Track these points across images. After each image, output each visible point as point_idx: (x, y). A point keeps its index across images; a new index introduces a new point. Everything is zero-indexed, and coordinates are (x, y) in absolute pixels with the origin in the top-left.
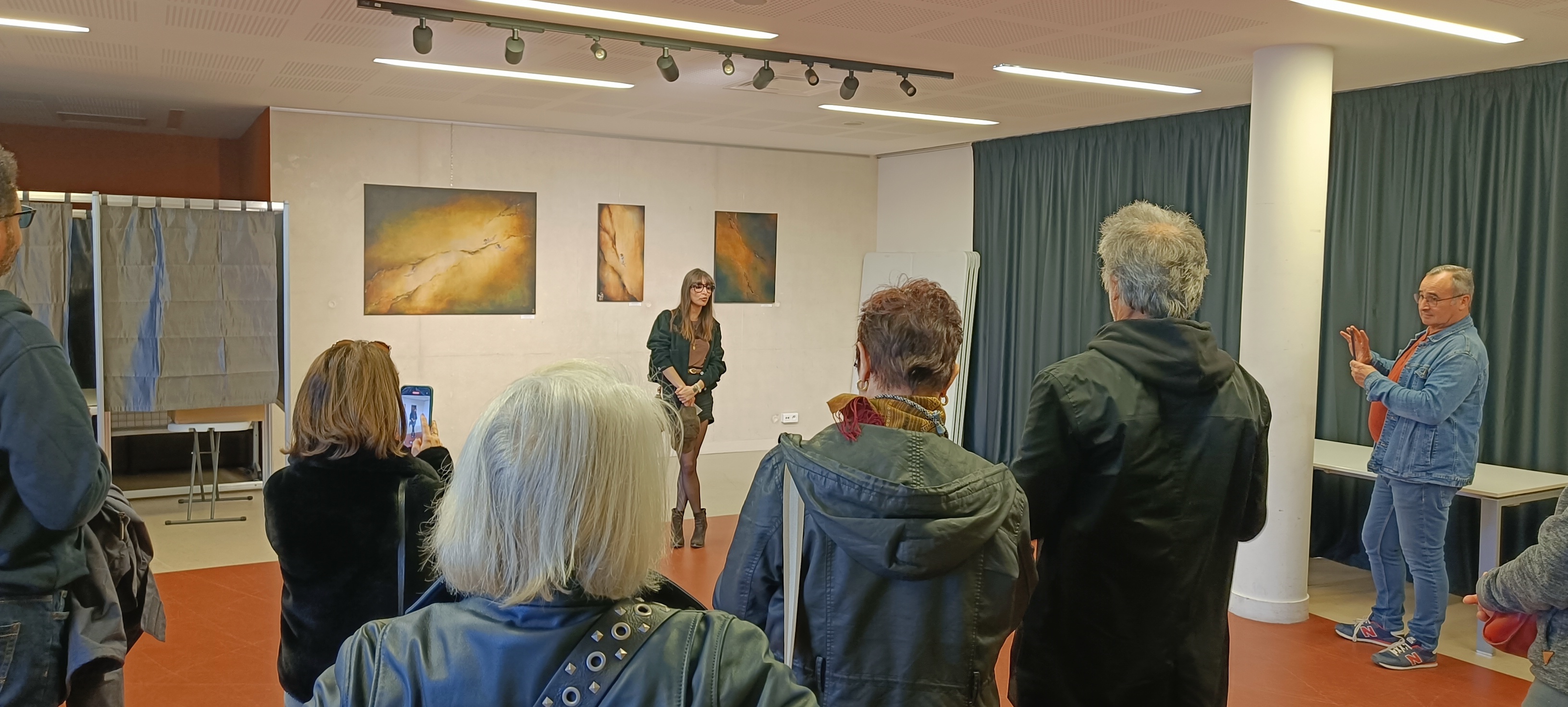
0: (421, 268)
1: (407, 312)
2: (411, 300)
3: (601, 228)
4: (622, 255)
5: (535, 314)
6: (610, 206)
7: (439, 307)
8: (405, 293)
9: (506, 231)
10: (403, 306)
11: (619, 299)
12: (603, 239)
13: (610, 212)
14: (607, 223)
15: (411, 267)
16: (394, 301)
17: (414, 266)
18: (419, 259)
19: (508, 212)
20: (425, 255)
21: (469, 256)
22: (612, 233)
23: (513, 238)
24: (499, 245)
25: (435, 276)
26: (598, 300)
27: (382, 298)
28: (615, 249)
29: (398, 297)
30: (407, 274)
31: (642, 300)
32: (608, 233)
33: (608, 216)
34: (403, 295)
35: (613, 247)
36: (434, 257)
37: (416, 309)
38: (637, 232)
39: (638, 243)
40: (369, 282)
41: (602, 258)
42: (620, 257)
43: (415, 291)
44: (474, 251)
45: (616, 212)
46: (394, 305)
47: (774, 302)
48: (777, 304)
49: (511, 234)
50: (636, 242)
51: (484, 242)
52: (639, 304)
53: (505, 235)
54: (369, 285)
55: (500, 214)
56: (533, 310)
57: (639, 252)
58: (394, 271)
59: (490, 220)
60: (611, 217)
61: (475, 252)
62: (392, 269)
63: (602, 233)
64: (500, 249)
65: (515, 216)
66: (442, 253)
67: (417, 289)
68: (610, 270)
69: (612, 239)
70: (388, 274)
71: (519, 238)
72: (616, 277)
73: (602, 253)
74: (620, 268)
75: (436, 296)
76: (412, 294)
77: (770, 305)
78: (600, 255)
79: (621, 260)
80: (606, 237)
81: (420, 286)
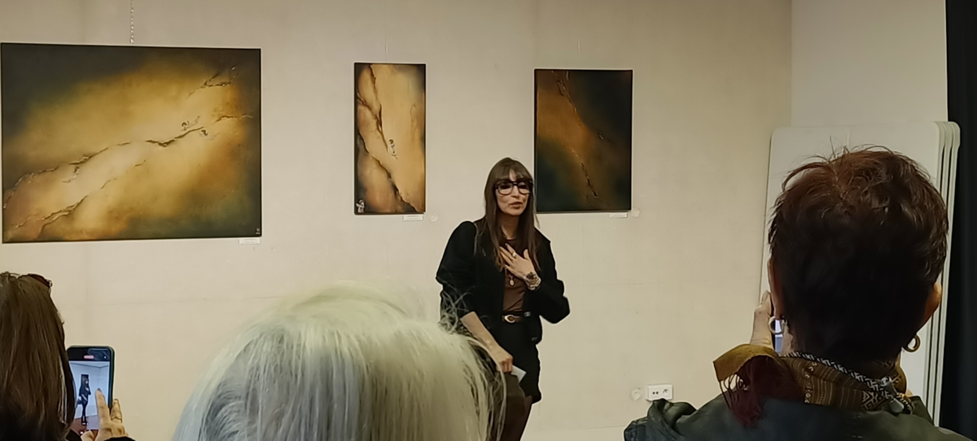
0: (88, 169)
1: (67, 238)
2: (73, 219)
3: (358, 100)
4: (392, 141)
5: (260, 235)
6: (371, 66)
7: (116, 228)
8: (65, 208)
9: (215, 110)
10: (61, 228)
11: (388, 211)
12: (361, 117)
13: (372, 75)
14: (368, 92)
15: (73, 167)
16: (47, 221)
17: (78, 165)
18: (85, 155)
19: (218, 81)
20: (93, 149)
21: (161, 148)
22: (376, 108)
23: (225, 120)
24: (204, 131)
25: (109, 181)
26: (356, 212)
27: (28, 216)
28: (381, 133)
29: (53, 214)
30: (66, 179)
31: (425, 211)
32: (370, 108)
33: (370, 82)
34: (60, 211)
35: (378, 128)
36: (107, 151)
37: (81, 232)
38: (414, 105)
39: (415, 123)
40: (10, 193)
41: (361, 147)
42: (389, 145)
43: (79, 204)
44: (167, 141)
45: (381, 75)
46: (47, 227)
47: (630, 209)
48: (634, 212)
49: (223, 113)
50: (412, 121)
51: (183, 128)
52: (420, 217)
53: (213, 116)
54: (10, 197)
55: (205, 84)
56: (258, 230)
57: (417, 136)
58: (48, 174)
59: (191, 94)
60: (374, 83)
61: (168, 143)
62: (44, 171)
63: (361, 108)
64: (206, 137)
65: (228, 86)
66: (119, 145)
67: (82, 201)
68: (374, 165)
69: (376, 118)
70: (38, 179)
71: (236, 119)
72: (384, 176)
73: (362, 139)
74: (389, 161)
75: (110, 212)
76: (74, 209)
77: (624, 214)
78: (358, 143)
79: (390, 149)
80: (367, 115)
81: (86, 197)
